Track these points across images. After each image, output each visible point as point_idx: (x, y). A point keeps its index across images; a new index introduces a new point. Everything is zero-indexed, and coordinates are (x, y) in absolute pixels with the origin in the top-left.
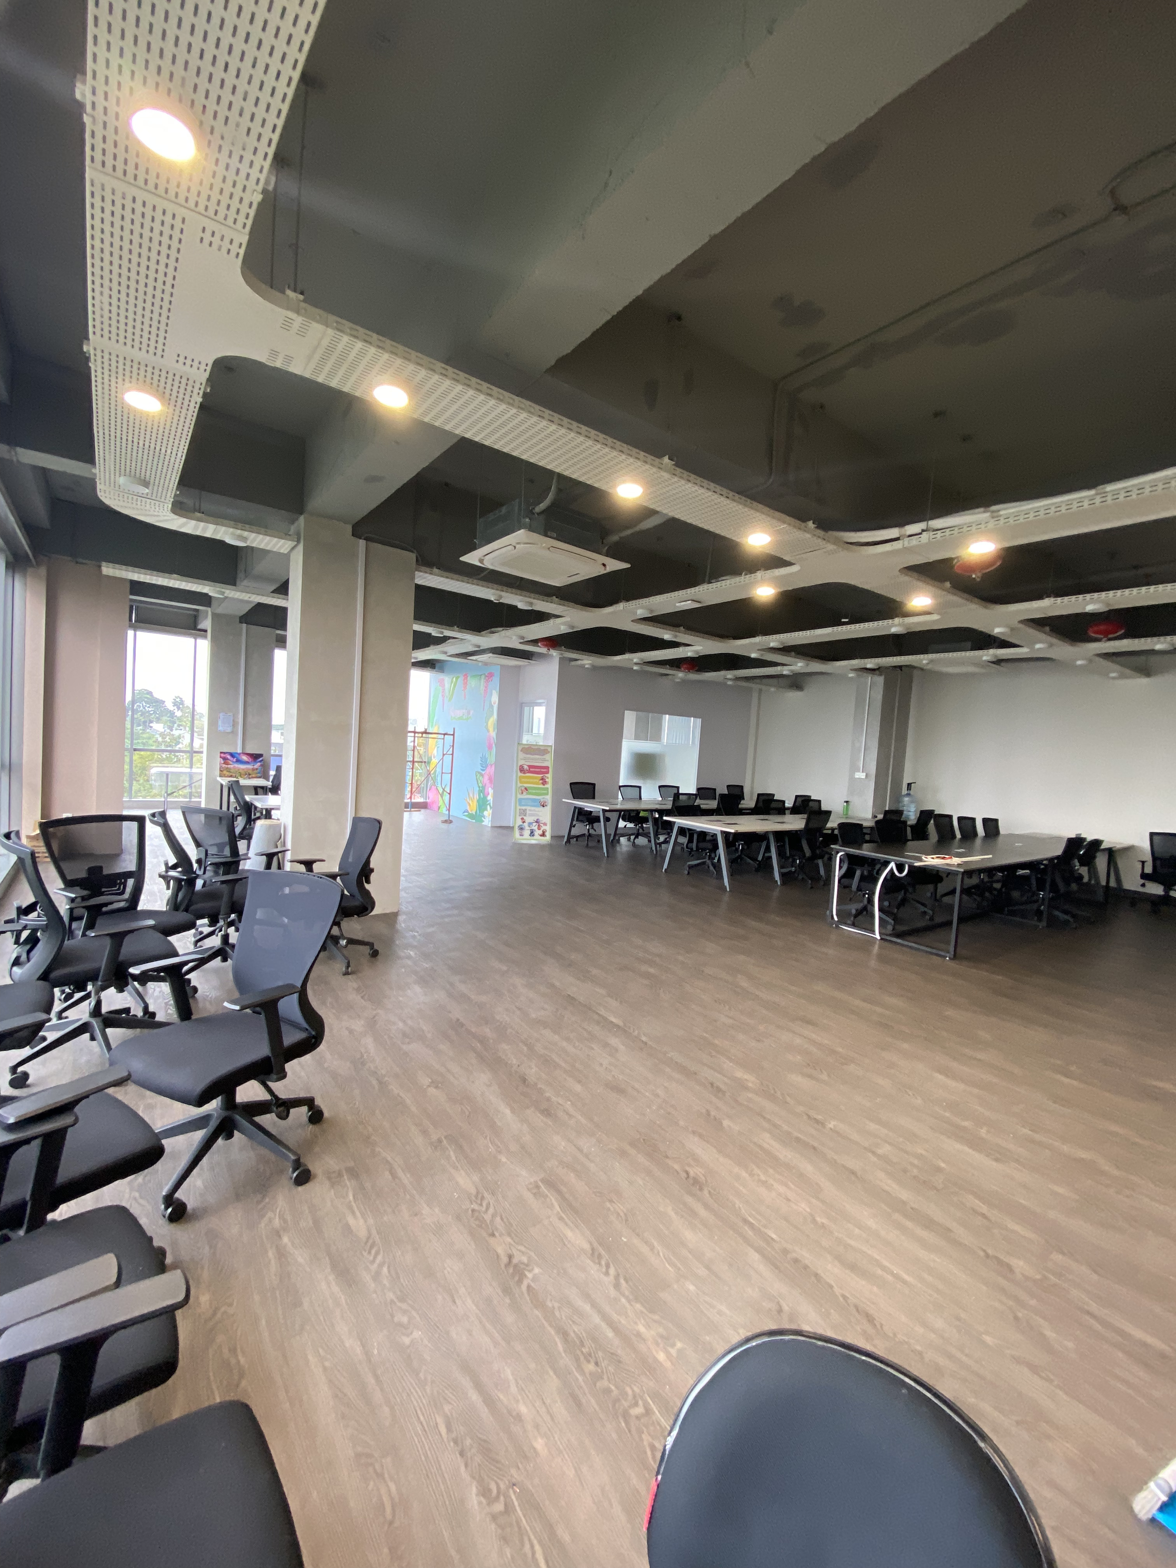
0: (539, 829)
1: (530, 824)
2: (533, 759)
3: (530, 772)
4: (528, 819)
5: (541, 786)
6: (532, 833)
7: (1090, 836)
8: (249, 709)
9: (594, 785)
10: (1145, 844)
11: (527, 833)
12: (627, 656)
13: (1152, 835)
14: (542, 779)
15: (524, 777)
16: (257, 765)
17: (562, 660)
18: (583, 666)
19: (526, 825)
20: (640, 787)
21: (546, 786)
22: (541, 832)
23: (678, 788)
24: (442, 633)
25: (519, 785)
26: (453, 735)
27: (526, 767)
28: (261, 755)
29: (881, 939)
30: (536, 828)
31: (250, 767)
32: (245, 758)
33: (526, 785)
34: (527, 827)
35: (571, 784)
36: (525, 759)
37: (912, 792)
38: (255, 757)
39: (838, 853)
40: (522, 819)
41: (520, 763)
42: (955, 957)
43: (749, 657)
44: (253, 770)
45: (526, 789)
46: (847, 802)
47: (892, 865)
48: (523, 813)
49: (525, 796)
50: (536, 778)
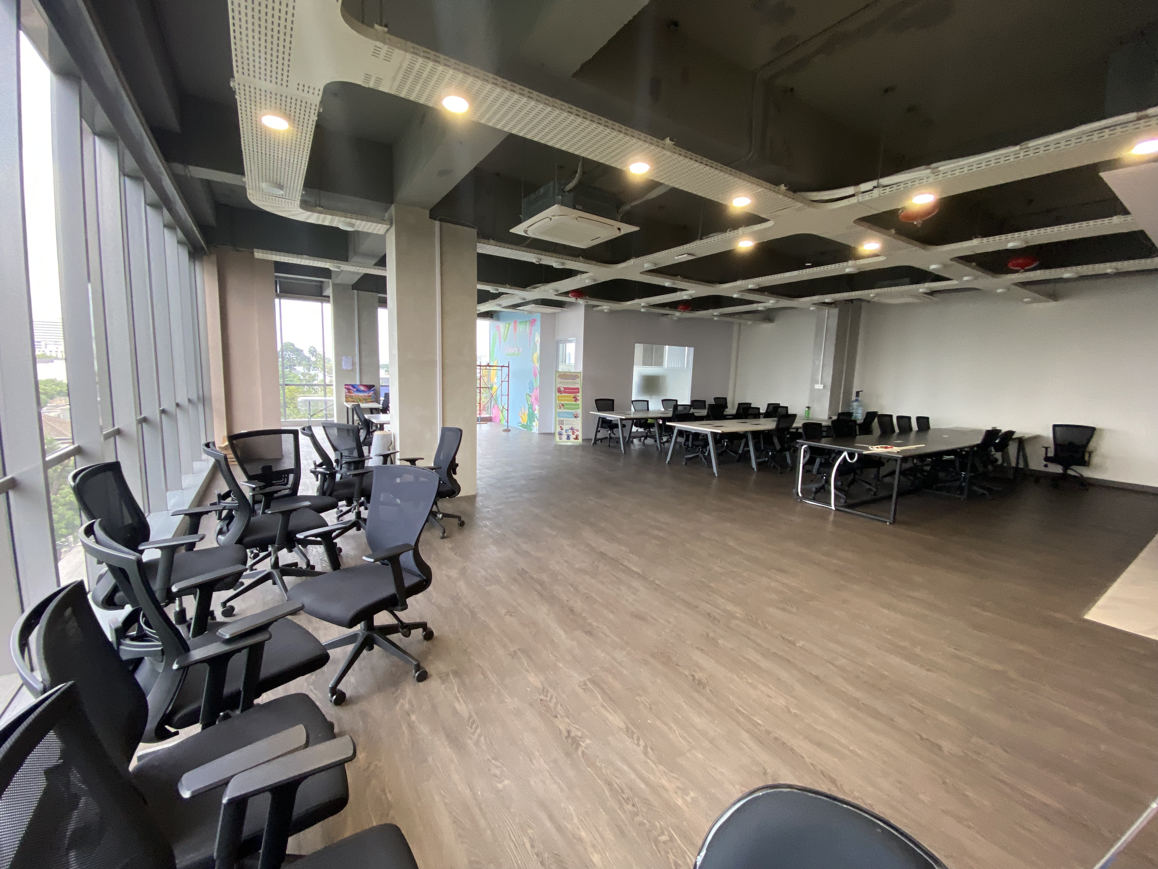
0: (573, 434)
1: (566, 431)
2: (567, 383)
3: (565, 392)
4: (565, 427)
5: (574, 403)
6: (568, 437)
7: (1004, 429)
8: (363, 353)
9: (613, 400)
10: (1048, 433)
11: (564, 437)
12: (636, 301)
13: (1055, 426)
14: (575, 397)
15: (561, 397)
16: (371, 393)
17: (587, 307)
18: (602, 311)
19: (564, 431)
20: (647, 401)
21: (577, 402)
22: (574, 436)
23: (676, 401)
24: (497, 290)
25: (558, 402)
26: (508, 367)
27: (562, 389)
28: (373, 386)
29: (836, 509)
30: (571, 434)
31: (366, 394)
32: (362, 388)
33: (563, 402)
34: (564, 433)
35: (596, 400)
36: (561, 383)
37: (859, 398)
38: (370, 387)
39: (802, 445)
40: (561, 427)
41: (558, 386)
42: (894, 522)
43: (732, 298)
44: (369, 396)
45: (563, 405)
46: (808, 407)
47: (845, 454)
48: (562, 423)
49: (562, 410)
50: (570, 396)
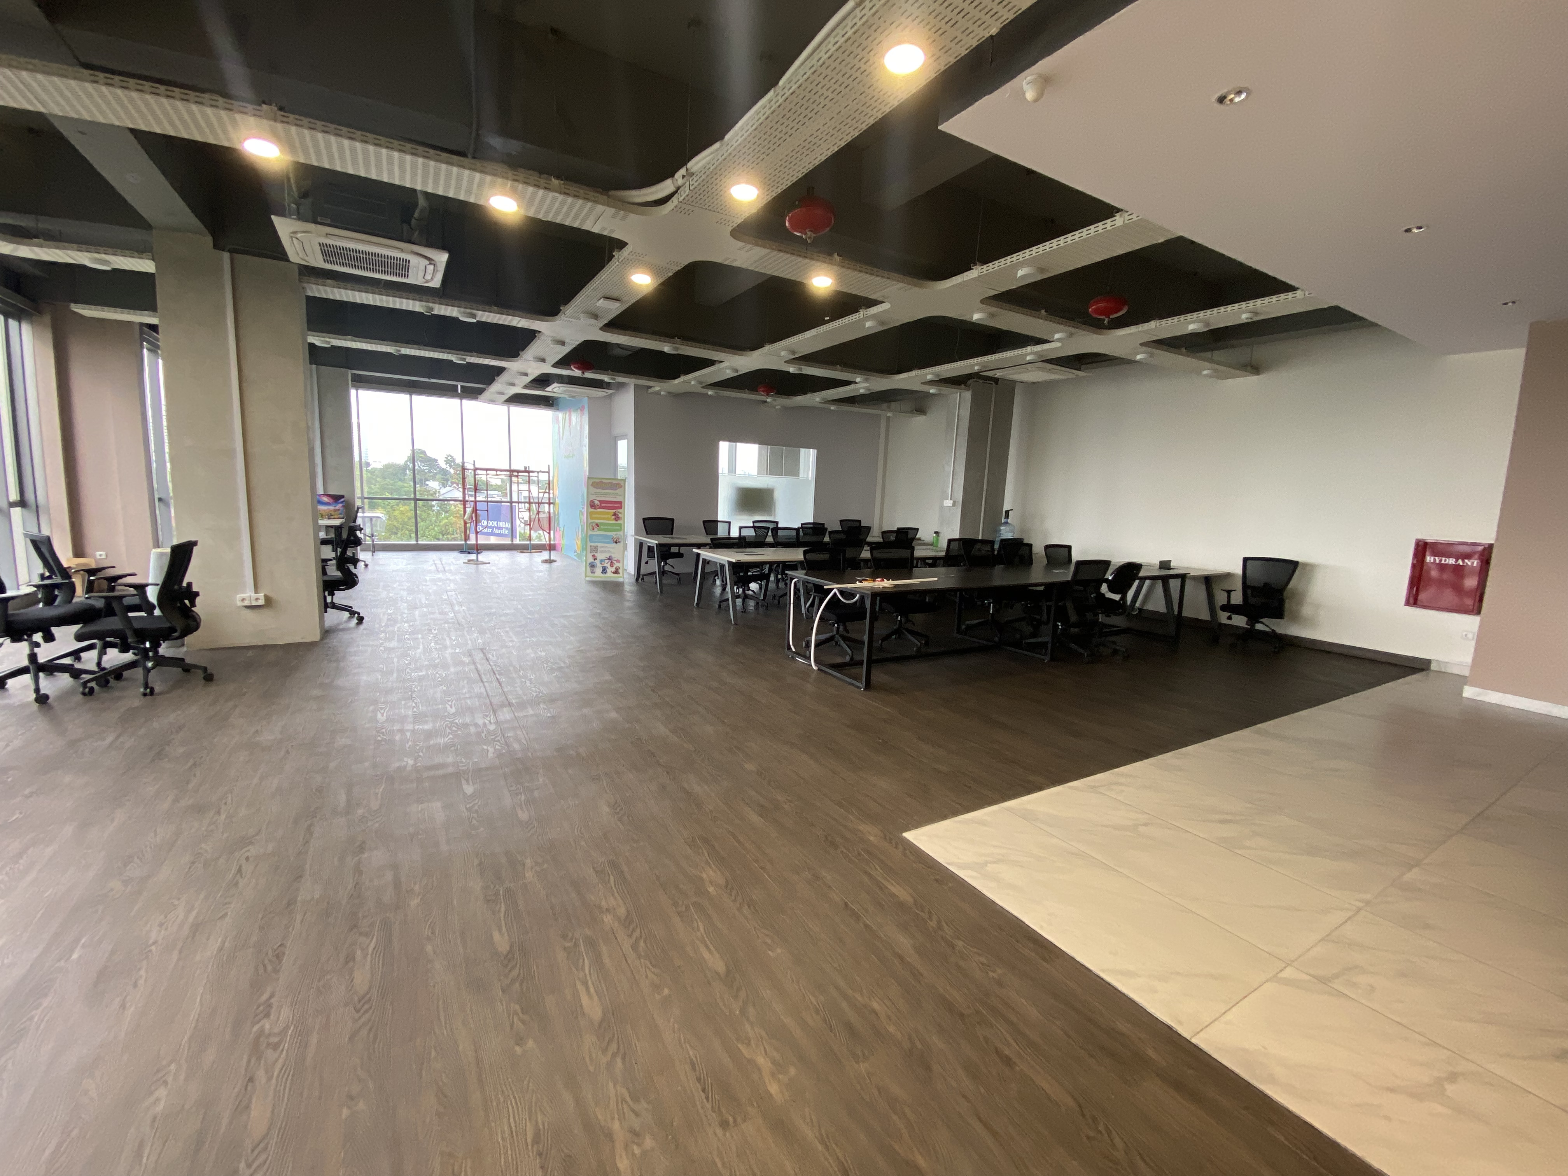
0: (612, 565)
1: (602, 561)
2: (605, 494)
3: (601, 507)
4: (600, 556)
5: (614, 522)
6: (604, 571)
8: (328, 451)
9: (672, 520)
11: (599, 571)
12: (683, 378)
13: (1246, 560)
14: (615, 514)
15: (597, 513)
16: (339, 506)
17: (636, 387)
18: (658, 393)
19: (597, 562)
20: (729, 523)
21: (619, 522)
22: (613, 569)
23: (777, 523)
25: (590, 521)
27: (597, 502)
28: (343, 496)
29: (819, 670)
30: (608, 565)
31: (331, 508)
32: (325, 499)
33: (597, 521)
34: (599, 565)
35: (644, 519)
36: (596, 493)
38: (337, 498)
39: (792, 579)
40: (593, 556)
41: (592, 498)
42: (868, 686)
44: (335, 510)
45: (597, 525)
46: (937, 533)
47: (835, 590)
48: (595, 549)
49: (596, 532)
50: (608, 513)
